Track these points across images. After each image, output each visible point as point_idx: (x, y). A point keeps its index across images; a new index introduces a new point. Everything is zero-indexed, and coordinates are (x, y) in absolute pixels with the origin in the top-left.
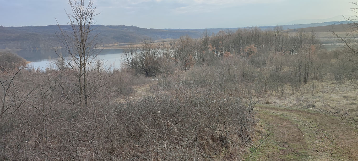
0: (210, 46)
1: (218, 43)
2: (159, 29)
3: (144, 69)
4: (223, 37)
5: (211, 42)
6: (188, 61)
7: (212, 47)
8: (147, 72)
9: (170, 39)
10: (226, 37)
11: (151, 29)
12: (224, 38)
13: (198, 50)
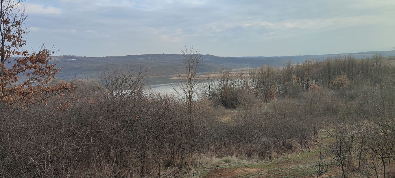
0: (294, 76)
1: (304, 74)
2: (237, 58)
3: (223, 101)
4: (309, 67)
5: (295, 72)
6: (269, 93)
7: (296, 78)
8: (225, 103)
9: (249, 68)
10: (313, 67)
11: (228, 58)
12: (311, 67)
13: (281, 81)
